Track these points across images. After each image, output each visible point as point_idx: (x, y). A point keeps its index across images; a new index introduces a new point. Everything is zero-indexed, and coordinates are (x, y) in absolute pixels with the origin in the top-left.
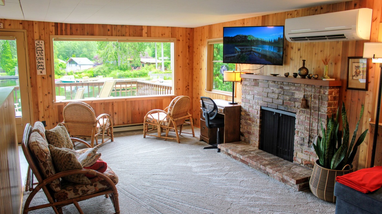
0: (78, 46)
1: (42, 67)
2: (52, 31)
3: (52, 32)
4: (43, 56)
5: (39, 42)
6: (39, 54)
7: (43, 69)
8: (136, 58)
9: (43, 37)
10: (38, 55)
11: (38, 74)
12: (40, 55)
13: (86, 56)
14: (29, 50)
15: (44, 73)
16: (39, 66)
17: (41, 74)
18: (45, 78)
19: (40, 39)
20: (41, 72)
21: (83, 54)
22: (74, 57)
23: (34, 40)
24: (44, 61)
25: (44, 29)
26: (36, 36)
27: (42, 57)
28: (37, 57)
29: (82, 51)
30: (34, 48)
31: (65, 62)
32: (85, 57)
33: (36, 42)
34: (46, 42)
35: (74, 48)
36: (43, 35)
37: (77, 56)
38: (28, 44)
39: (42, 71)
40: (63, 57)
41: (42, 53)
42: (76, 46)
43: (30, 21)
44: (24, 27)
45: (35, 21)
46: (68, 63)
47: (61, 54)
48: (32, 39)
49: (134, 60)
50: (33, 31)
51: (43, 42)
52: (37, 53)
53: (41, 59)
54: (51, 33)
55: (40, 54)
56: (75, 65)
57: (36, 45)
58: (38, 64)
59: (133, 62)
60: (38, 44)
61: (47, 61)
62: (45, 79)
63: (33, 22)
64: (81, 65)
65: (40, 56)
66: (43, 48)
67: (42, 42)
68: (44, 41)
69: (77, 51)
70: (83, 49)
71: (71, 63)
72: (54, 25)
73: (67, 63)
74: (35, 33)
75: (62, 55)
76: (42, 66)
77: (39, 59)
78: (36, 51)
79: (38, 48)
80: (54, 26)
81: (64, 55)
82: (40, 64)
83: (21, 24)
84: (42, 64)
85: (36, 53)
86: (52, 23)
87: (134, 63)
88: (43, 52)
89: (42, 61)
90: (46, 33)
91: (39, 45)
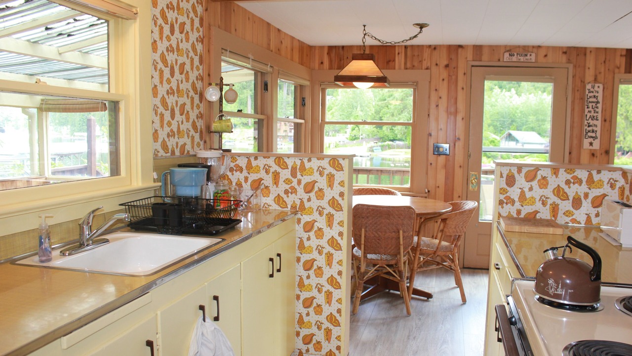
0: (521, 112)
1: (593, 135)
2: (619, 66)
3: (618, 68)
4: (597, 112)
5: (593, 87)
6: (590, 109)
7: (595, 138)
8: (627, 136)
9: (601, 78)
10: (589, 112)
11: (584, 148)
12: (593, 112)
13: (533, 129)
14: (573, 102)
15: (596, 145)
16: (589, 131)
17: (591, 148)
18: (595, 156)
19: (596, 80)
20: (591, 144)
21: (529, 125)
22: (514, 130)
23: (584, 82)
24: (598, 123)
25: (605, 62)
26: (589, 75)
27: (595, 115)
28: (586, 115)
29: (527, 121)
30: (582, 99)
31: (498, 138)
32: (530, 131)
33: (589, 87)
34: (605, 86)
35: (514, 115)
36: (603, 74)
37: (518, 129)
38: (573, 90)
39: (593, 141)
40: (495, 129)
41: (597, 108)
42: (518, 111)
43: (581, 48)
44: (569, 60)
45: (590, 48)
46: (504, 139)
47: (492, 125)
48: (582, 81)
49: (624, 138)
50: (585, 66)
51: (601, 86)
52: (588, 108)
53: (593, 118)
54: (617, 70)
55: (592, 110)
56: (515, 143)
57: (587, 91)
58: (586, 127)
59: (621, 143)
60: (592, 90)
61: (603, 122)
62: (597, 157)
63: (585, 48)
64: (524, 143)
65: (592, 114)
66: (600, 99)
67: (599, 87)
68: (603, 85)
69: (519, 120)
70: (530, 117)
71: (508, 139)
72: (624, 53)
73: (502, 139)
74: (587, 70)
75: (494, 126)
76: (593, 132)
77: (590, 119)
78: (586, 104)
79: (590, 97)
80: (624, 56)
81: (496, 126)
82: (590, 128)
83: (565, 53)
84: (595, 129)
85: (586, 107)
86: (622, 49)
87: (623, 144)
88: (598, 105)
89: (595, 122)
90: (607, 69)
91: (593, 92)
